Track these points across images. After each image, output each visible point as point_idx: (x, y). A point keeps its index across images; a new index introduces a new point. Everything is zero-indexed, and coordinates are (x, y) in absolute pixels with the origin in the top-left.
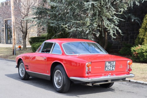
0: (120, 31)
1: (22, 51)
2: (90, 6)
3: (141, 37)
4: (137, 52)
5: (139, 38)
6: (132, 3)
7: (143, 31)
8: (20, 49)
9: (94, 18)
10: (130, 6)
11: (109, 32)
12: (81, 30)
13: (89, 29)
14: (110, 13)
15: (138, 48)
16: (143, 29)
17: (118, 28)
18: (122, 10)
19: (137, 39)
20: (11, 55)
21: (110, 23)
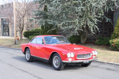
0: (98, 29)
1: (21, 42)
2: (80, 10)
3: (116, 33)
4: (115, 44)
5: (115, 34)
6: (108, 9)
7: (117, 29)
8: (18, 40)
9: (81, 19)
10: (106, 11)
11: (90, 29)
12: (72, 27)
13: (78, 27)
14: (92, 16)
15: (116, 41)
16: (117, 27)
17: (97, 27)
18: (100, 14)
19: (113, 34)
20: (13, 45)
21: (91, 23)
